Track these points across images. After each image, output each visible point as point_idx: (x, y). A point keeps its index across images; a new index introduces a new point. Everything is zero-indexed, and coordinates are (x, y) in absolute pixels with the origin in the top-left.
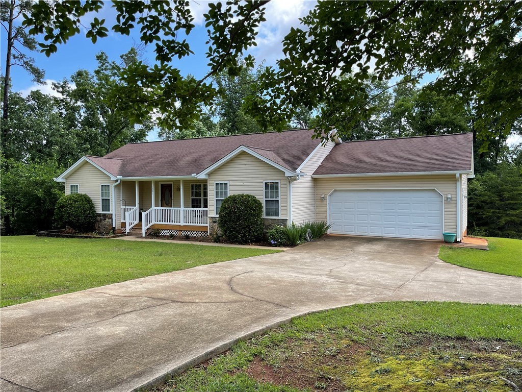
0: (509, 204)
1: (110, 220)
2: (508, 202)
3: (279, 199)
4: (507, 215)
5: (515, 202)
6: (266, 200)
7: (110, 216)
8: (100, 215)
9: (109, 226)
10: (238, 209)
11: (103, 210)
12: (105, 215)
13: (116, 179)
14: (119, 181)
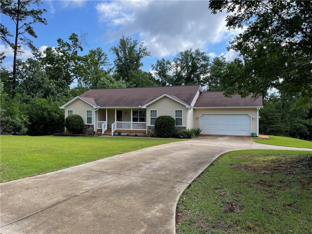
0: (271, 122)
1: (92, 128)
2: (270, 121)
3: (182, 118)
4: (270, 127)
5: (273, 121)
6: (176, 118)
7: (92, 126)
8: (86, 125)
9: (91, 131)
10: (165, 122)
11: (87, 123)
12: (89, 125)
13: (96, 108)
14: (98, 109)
